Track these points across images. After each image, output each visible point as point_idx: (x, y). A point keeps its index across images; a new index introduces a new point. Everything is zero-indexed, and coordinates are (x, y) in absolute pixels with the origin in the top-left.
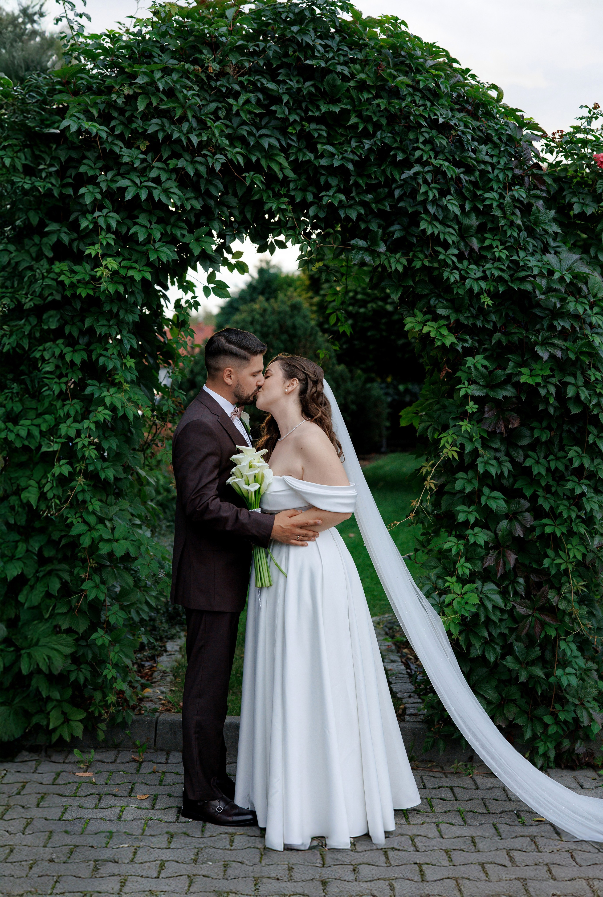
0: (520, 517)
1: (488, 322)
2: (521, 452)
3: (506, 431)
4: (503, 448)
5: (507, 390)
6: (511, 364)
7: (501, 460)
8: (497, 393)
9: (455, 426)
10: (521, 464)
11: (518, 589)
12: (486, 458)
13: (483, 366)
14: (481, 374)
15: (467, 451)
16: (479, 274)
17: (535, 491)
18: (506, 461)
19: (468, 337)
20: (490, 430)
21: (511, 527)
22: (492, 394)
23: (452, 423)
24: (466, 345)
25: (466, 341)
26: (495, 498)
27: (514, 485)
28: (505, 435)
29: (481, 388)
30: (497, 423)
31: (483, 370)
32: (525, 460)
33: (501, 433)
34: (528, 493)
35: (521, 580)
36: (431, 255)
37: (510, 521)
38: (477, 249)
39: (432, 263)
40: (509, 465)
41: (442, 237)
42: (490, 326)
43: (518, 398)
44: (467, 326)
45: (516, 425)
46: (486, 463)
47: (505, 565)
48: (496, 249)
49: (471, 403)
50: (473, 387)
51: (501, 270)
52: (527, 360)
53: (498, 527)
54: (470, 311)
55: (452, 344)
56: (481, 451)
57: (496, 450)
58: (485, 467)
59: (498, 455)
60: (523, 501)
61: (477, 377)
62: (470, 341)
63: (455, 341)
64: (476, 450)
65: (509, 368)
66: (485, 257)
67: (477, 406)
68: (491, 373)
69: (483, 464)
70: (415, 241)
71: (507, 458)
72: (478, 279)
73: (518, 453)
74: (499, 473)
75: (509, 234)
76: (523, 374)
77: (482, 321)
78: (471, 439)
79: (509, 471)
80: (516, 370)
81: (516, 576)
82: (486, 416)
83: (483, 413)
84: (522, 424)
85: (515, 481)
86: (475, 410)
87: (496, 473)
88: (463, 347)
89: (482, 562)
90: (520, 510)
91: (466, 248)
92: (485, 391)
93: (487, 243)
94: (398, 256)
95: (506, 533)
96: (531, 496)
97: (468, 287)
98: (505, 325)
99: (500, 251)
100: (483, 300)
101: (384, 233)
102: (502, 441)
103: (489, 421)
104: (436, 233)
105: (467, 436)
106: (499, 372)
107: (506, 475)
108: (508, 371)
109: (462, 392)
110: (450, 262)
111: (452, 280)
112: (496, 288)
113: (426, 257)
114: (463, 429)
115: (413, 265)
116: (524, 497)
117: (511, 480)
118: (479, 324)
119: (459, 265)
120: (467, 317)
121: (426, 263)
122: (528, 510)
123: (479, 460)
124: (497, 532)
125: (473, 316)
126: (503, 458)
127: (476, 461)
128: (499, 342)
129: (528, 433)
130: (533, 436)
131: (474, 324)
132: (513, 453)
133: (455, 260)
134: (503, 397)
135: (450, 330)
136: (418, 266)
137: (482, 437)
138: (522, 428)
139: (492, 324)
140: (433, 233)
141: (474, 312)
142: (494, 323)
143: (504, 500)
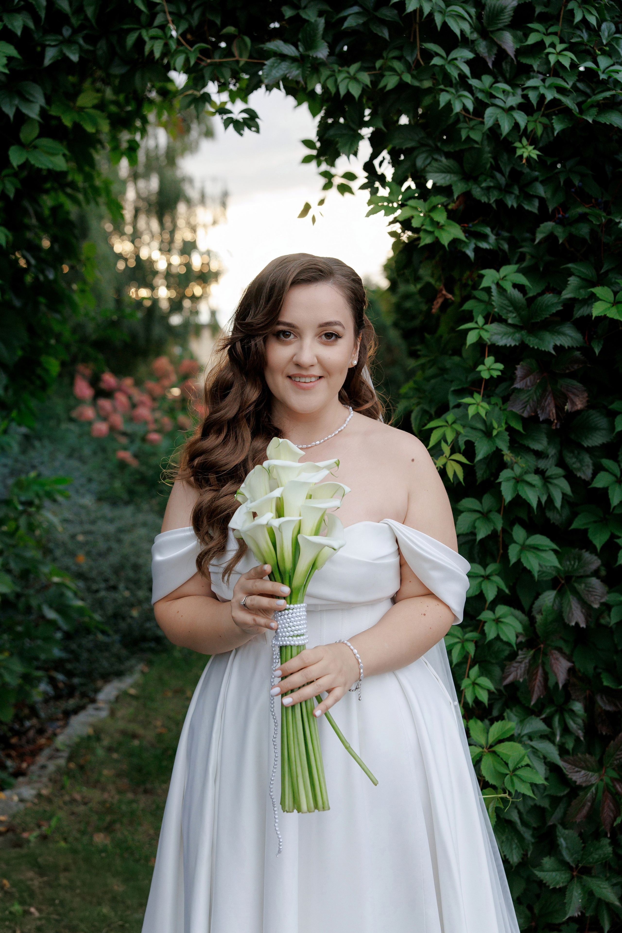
0: (581, 587)
1: (529, 197)
2: (588, 460)
3: (558, 417)
4: (552, 452)
5: (564, 334)
6: (573, 281)
7: (548, 473)
8: (541, 339)
9: (458, 406)
10: (587, 483)
11: (572, 725)
12: (518, 470)
13: (515, 286)
14: (512, 302)
15: (479, 456)
16: (514, 100)
17: (613, 536)
18: (557, 477)
19: (488, 230)
20: (525, 415)
21: (561, 604)
22: (533, 342)
23: (452, 401)
24: (484, 245)
25: (484, 237)
26: (536, 548)
27: (570, 522)
28: (556, 425)
29: (510, 330)
30: (539, 401)
31: (516, 294)
32: (594, 474)
33: (548, 421)
34: (599, 540)
35: (578, 707)
36: (417, 64)
37: (561, 594)
38: (511, 52)
39: (421, 81)
40: (565, 485)
41: (438, 20)
42: (533, 207)
43: (586, 350)
44: (488, 205)
45: (579, 405)
46: (518, 480)
47: (546, 679)
48: (550, 50)
49: (489, 360)
50: (493, 327)
51: (560, 90)
52: (607, 272)
53: (537, 603)
54: (493, 177)
55: (455, 242)
56: (508, 456)
57: (539, 455)
58: (515, 489)
59: (542, 464)
60: (587, 555)
61: (502, 307)
62: (492, 238)
63: (462, 236)
64: (497, 454)
65: (569, 288)
66: (529, 68)
67: (500, 366)
68: (531, 301)
69: (512, 483)
70: (385, 34)
71: (560, 471)
72: (512, 108)
73: (581, 461)
74: (544, 499)
75: (578, 18)
76: (597, 299)
77: (517, 198)
78: (488, 433)
79: (564, 495)
80: (583, 294)
81: (568, 698)
82: (518, 385)
83: (512, 379)
84: (590, 406)
85: (574, 515)
86: (495, 374)
87: (539, 502)
88: (477, 250)
89: (503, 669)
90: (581, 572)
91: (489, 51)
92: (517, 336)
93: (532, 39)
94: (353, 68)
95: (550, 618)
96: (603, 548)
97: (489, 122)
98: (564, 207)
99: (559, 53)
100: (519, 152)
101: (328, 25)
102: (552, 436)
103: (524, 397)
104: (427, 10)
105: (480, 426)
106: (549, 298)
107: (558, 503)
108: (567, 294)
109: (472, 338)
110: (455, 74)
111: (457, 108)
112: (548, 128)
113: (409, 68)
114: (471, 411)
115: (381, 85)
116: (590, 547)
117: (566, 512)
118: (511, 202)
119: (473, 82)
120: (488, 188)
121: (408, 78)
122: (596, 573)
123: (505, 474)
124: (534, 613)
125: (498, 187)
126: (554, 471)
127: (497, 476)
128: (551, 238)
129: (602, 421)
130: (612, 428)
131: (500, 203)
132: (571, 460)
133: (466, 70)
134: (556, 347)
135: (452, 215)
136: (390, 86)
137: (510, 429)
138: (591, 411)
139: (536, 203)
140: (421, 9)
141: (502, 180)
142: (542, 201)
143: (555, 551)
